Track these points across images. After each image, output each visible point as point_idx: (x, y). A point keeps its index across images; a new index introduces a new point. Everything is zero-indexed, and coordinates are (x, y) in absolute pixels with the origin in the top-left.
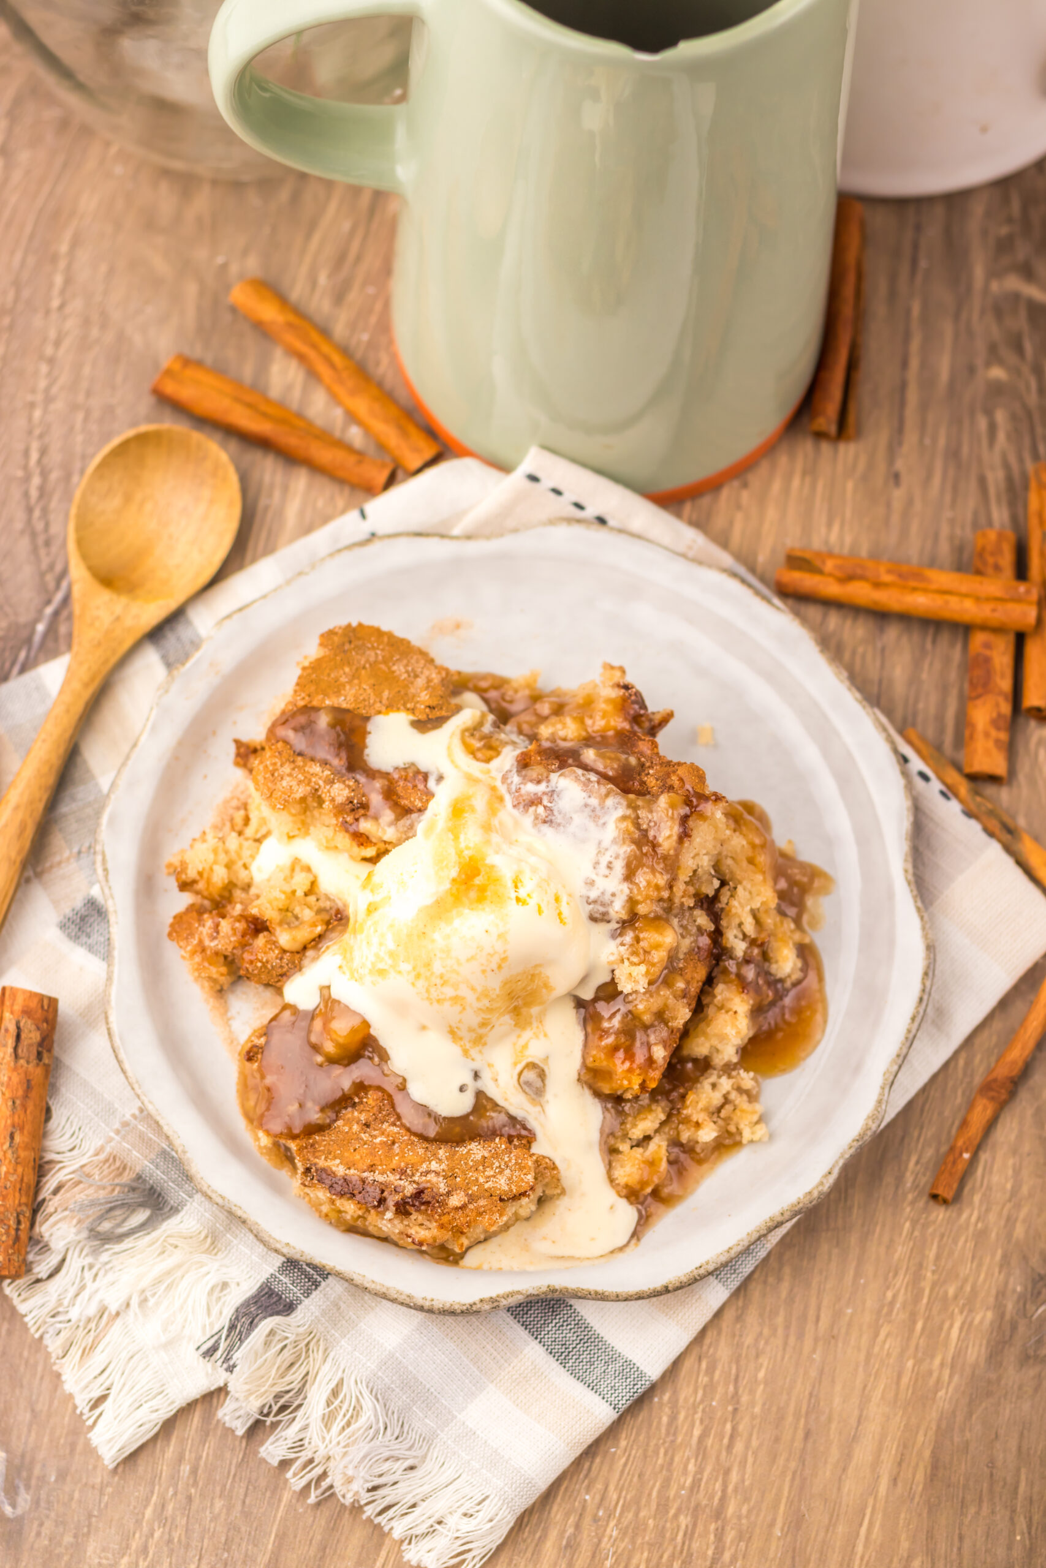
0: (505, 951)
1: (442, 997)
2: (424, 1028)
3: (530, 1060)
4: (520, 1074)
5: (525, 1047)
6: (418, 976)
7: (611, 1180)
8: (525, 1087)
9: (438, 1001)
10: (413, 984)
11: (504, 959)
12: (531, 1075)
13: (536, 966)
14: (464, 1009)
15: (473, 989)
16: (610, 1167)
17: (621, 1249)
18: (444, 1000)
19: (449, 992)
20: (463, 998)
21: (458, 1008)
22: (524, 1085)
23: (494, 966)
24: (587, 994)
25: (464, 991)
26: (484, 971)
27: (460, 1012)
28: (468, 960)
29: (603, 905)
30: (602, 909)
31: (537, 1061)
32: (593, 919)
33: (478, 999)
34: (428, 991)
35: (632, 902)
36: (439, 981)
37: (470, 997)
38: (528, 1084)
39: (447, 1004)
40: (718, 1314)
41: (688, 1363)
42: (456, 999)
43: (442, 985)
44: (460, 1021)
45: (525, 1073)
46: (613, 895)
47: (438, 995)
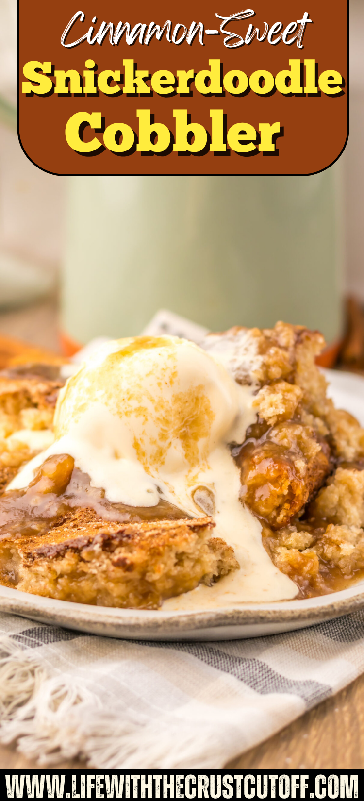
0: (175, 367)
1: (129, 409)
3: (200, 484)
4: (193, 493)
5: (196, 477)
6: (110, 397)
7: (274, 563)
8: (199, 503)
9: (126, 414)
10: (106, 404)
11: (174, 374)
12: (202, 494)
14: (146, 420)
15: (152, 400)
17: (289, 600)
18: (131, 412)
19: (134, 404)
20: (145, 409)
21: (142, 419)
23: (167, 380)
24: (240, 439)
25: (146, 403)
26: (159, 384)
27: (143, 423)
28: (147, 375)
30: (244, 373)
31: (204, 485)
32: (239, 382)
33: (156, 409)
34: (118, 406)
35: (266, 366)
36: (126, 396)
37: (150, 407)
38: (200, 500)
39: (133, 415)
42: (140, 411)
43: (129, 399)
44: (144, 433)
45: (198, 492)
47: (126, 408)
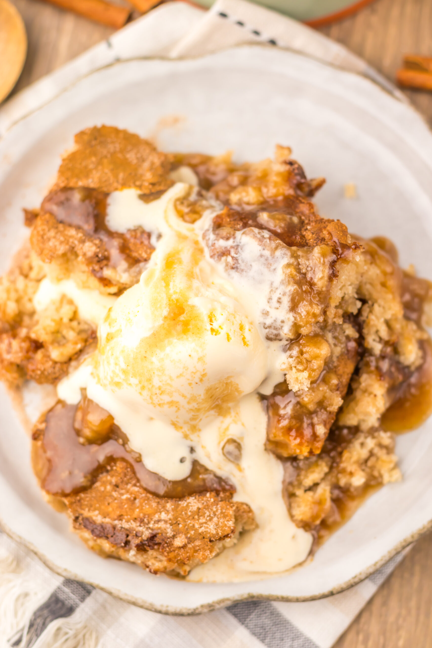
0: (204, 370)
1: (161, 402)
2: (151, 419)
3: (230, 437)
4: (223, 448)
5: (227, 429)
6: (143, 388)
7: (292, 516)
8: (228, 456)
9: (160, 405)
10: (140, 393)
11: (204, 375)
12: (231, 448)
13: (228, 378)
14: (179, 409)
15: (183, 396)
16: (290, 508)
17: (300, 564)
18: (164, 404)
19: (166, 398)
20: (178, 402)
21: (174, 409)
22: (227, 455)
23: (197, 380)
24: (268, 391)
25: (177, 398)
26: (190, 384)
27: (176, 412)
28: (178, 377)
29: (276, 329)
30: (275, 332)
31: (235, 438)
32: (269, 338)
33: (189, 403)
34: (151, 398)
35: (296, 327)
36: (158, 391)
37: (183, 402)
38: (229, 453)
39: (166, 407)
40: (370, 602)
41: (350, 637)
42: (171, 403)
43: (161, 394)
44: (177, 417)
45: (227, 446)
46: (283, 322)
47: (159, 401)
